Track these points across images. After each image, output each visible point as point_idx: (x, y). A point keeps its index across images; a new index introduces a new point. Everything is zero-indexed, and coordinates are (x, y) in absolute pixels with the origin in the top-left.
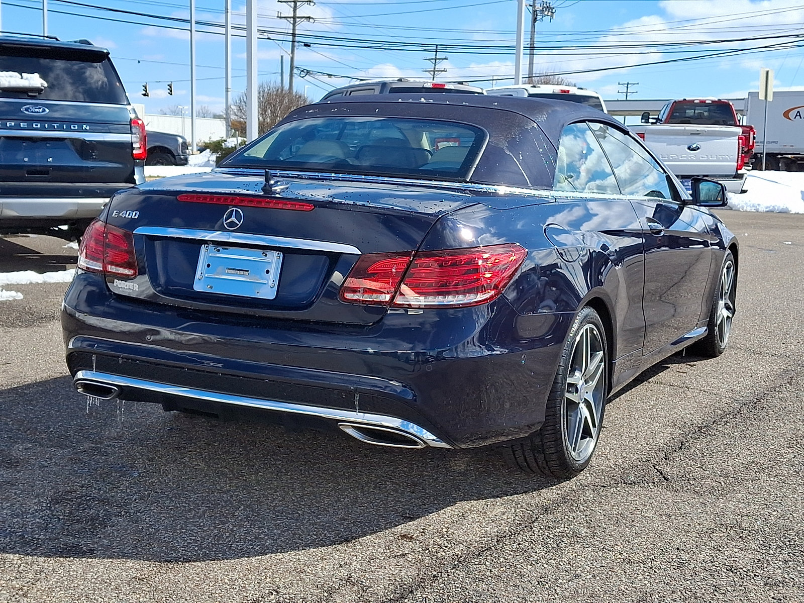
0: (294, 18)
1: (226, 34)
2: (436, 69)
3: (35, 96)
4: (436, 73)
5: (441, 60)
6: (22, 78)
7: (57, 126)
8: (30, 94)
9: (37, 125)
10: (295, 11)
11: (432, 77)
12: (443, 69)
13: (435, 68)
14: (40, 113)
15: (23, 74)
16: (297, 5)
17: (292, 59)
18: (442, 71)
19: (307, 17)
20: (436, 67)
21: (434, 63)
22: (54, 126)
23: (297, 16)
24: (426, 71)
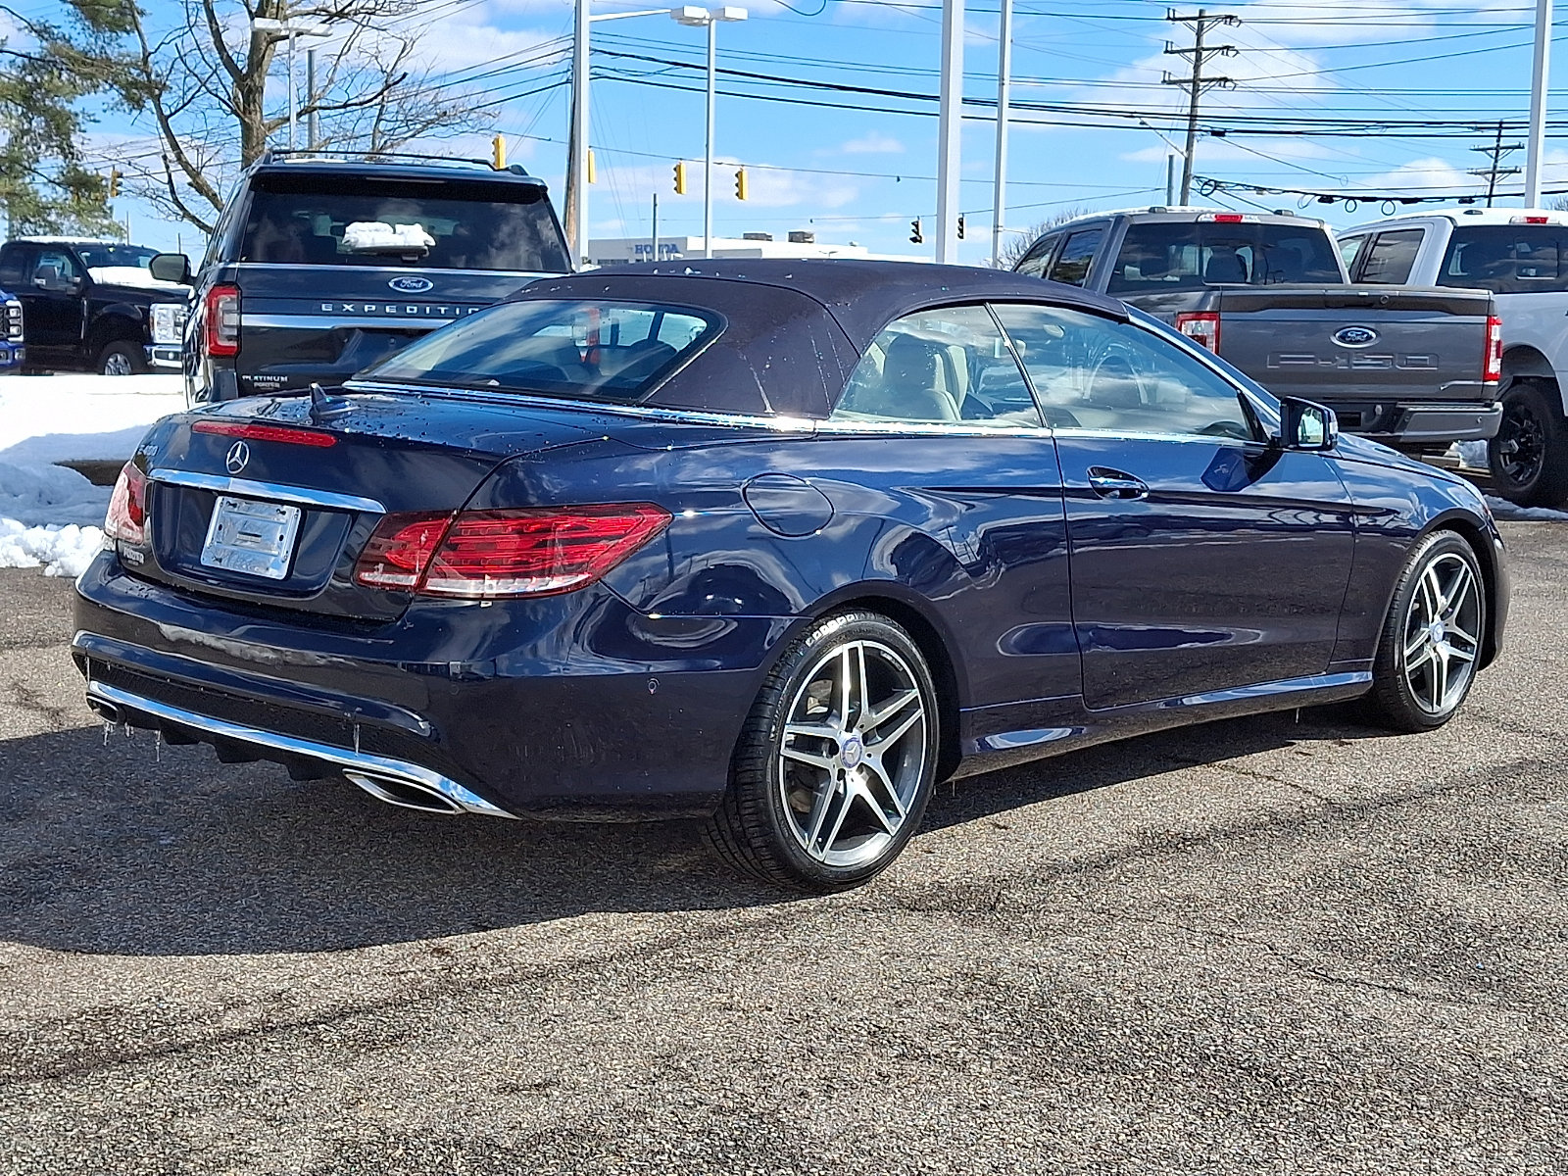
0: (1195, 81)
1: (999, 120)
2: (1498, 169)
3: (414, 262)
4: (1497, 175)
5: (1510, 150)
6: (395, 232)
7: (445, 311)
8: (405, 258)
9: (412, 310)
10: (1196, 68)
11: (1489, 184)
12: (1513, 168)
13: (1495, 167)
14: (418, 289)
15: (398, 227)
16: (1203, 57)
17: (1187, 161)
18: (1511, 172)
19: (1221, 79)
20: (1499, 164)
21: (1494, 156)
22: (440, 310)
23: (1202, 77)
24: (1476, 174)
